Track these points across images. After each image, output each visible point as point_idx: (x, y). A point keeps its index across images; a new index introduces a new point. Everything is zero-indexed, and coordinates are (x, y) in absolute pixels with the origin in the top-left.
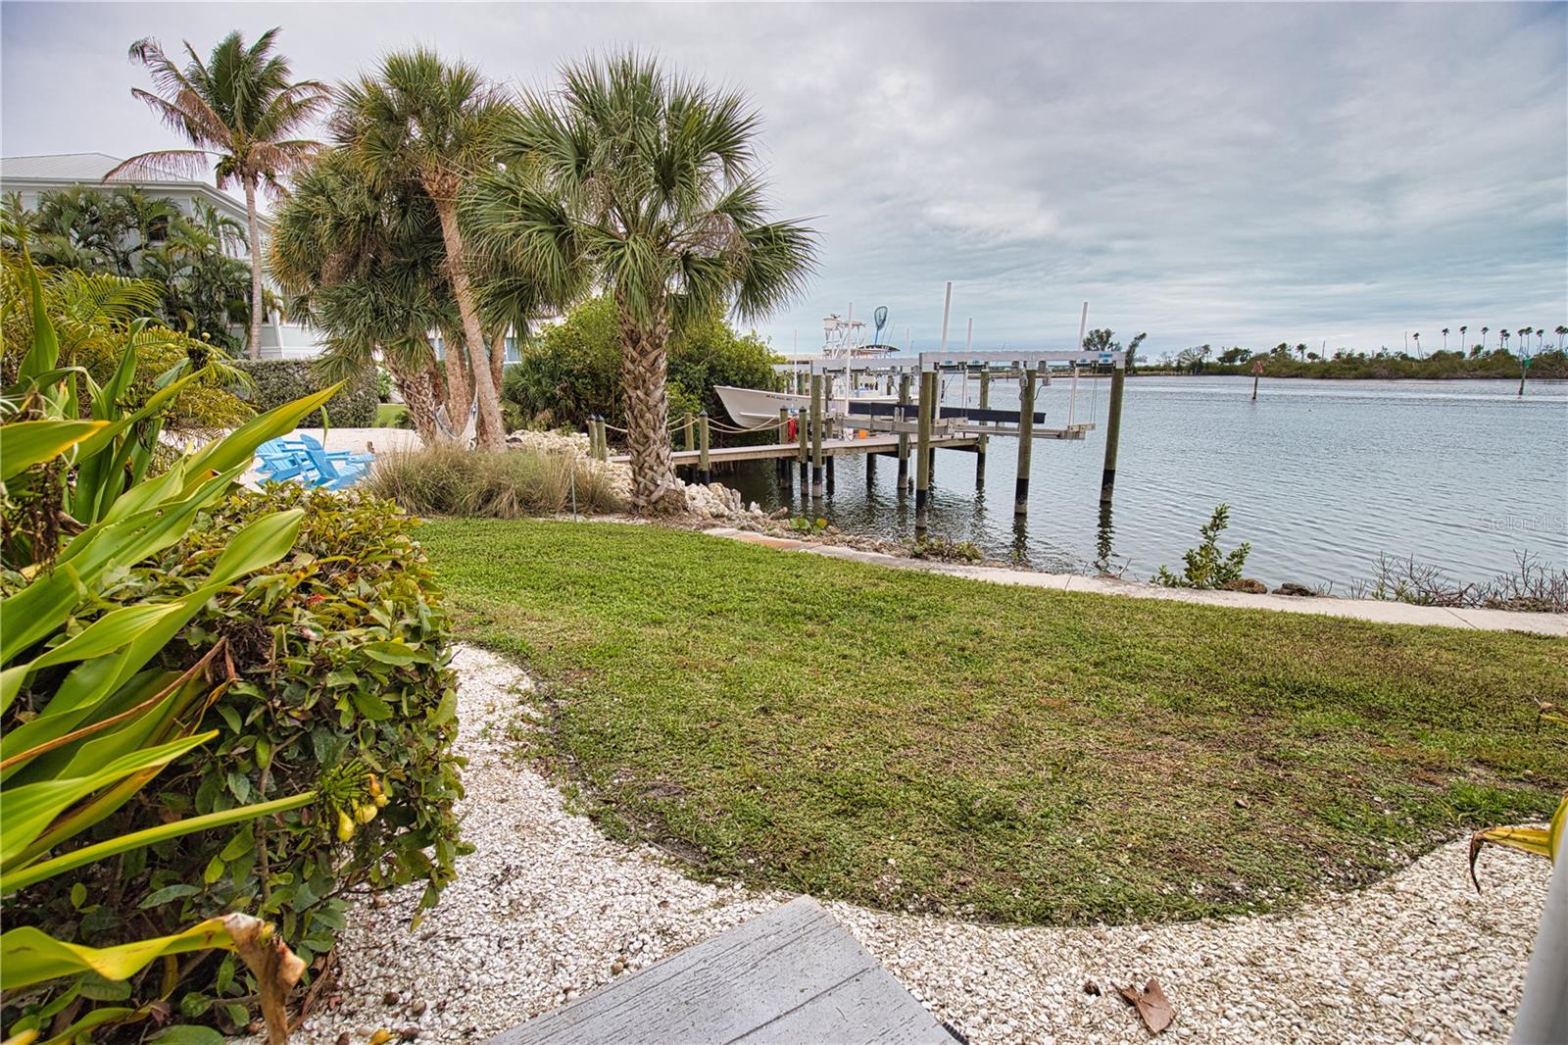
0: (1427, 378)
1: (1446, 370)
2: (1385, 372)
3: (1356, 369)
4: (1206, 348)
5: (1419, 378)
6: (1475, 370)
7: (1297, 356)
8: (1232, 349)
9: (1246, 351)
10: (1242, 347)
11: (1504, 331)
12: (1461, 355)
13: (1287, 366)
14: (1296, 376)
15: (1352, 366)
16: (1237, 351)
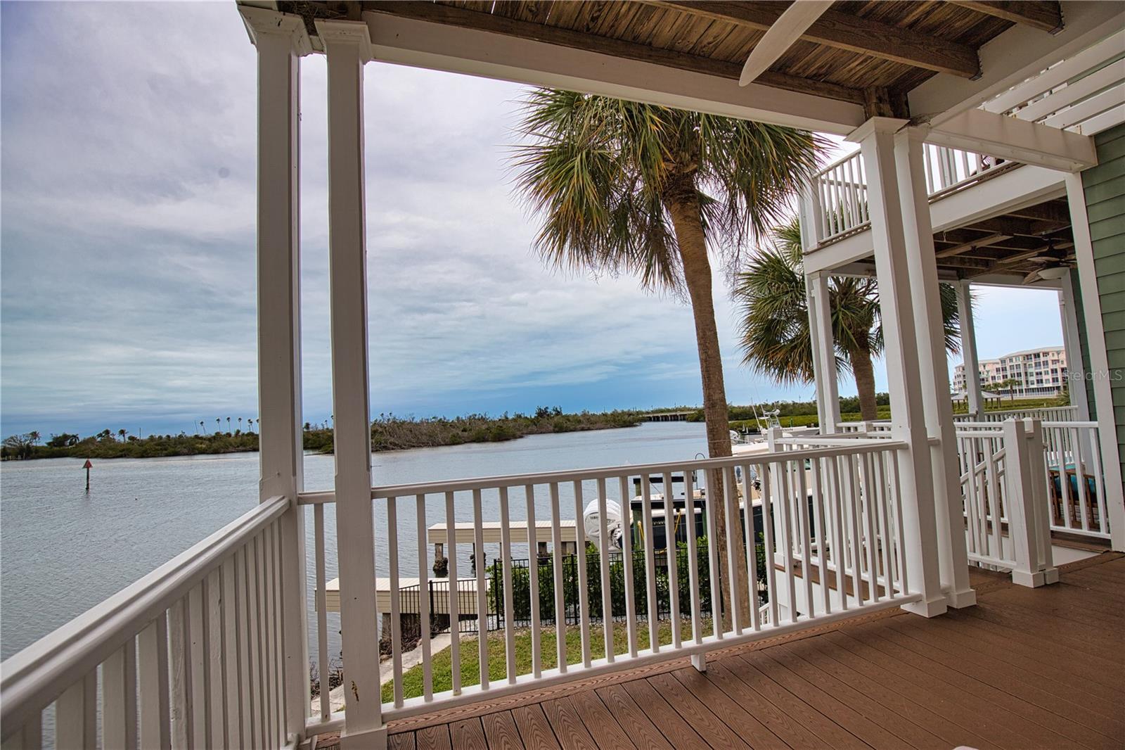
0: (212, 453)
1: (222, 448)
2: (186, 451)
3: (166, 450)
4: (35, 435)
5: (208, 454)
6: (238, 447)
7: (119, 438)
8: (60, 434)
9: (74, 436)
10: (70, 433)
11: (249, 420)
12: (229, 435)
13: (113, 449)
14: (121, 456)
15: (163, 447)
16: (66, 437)
